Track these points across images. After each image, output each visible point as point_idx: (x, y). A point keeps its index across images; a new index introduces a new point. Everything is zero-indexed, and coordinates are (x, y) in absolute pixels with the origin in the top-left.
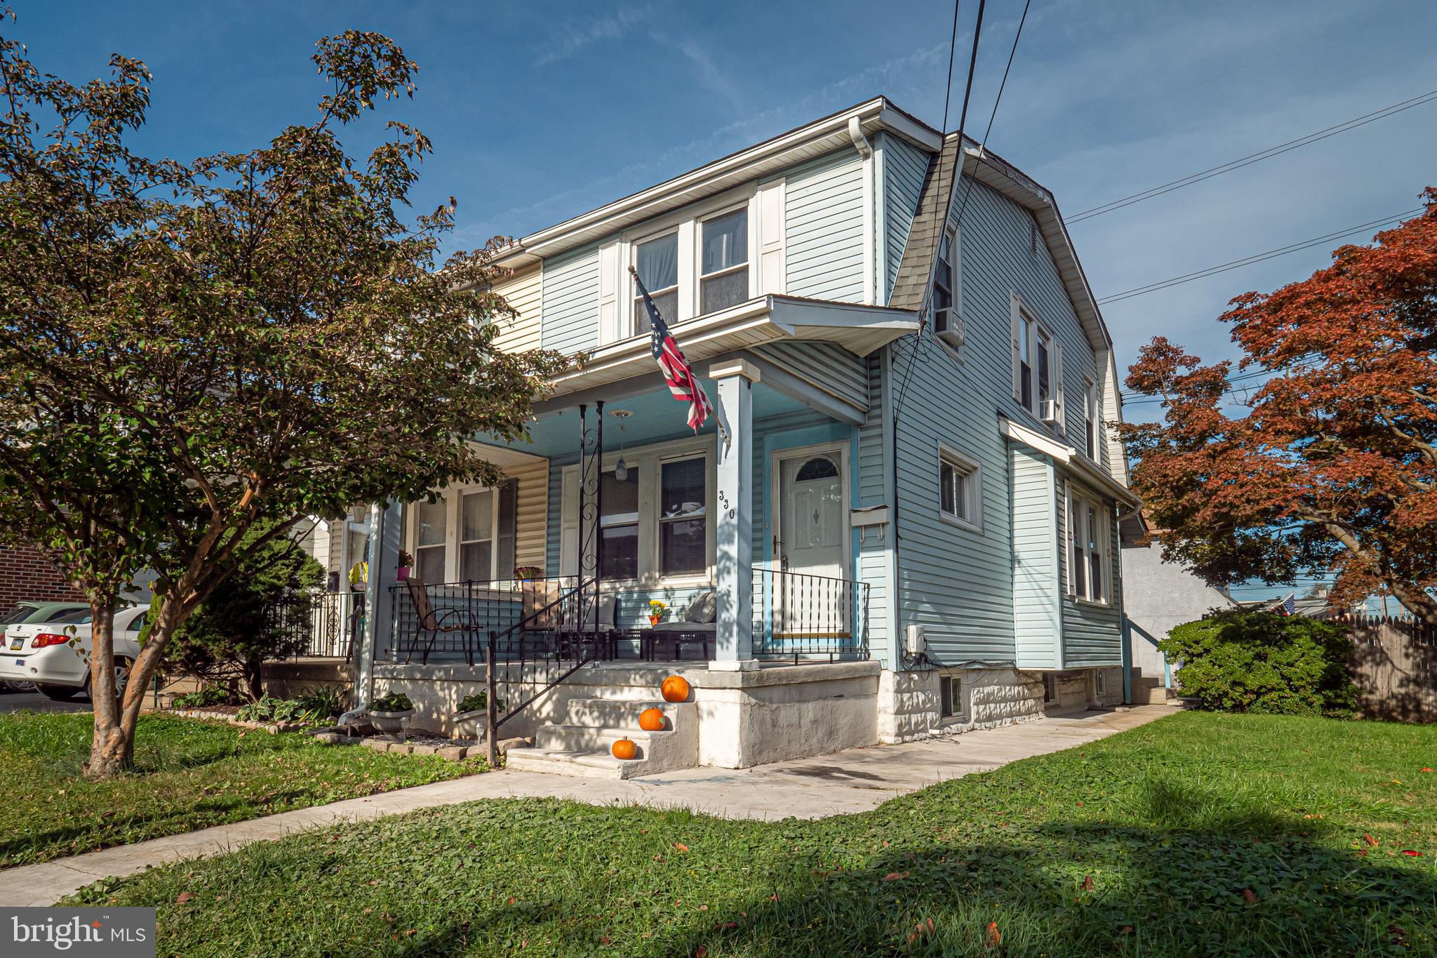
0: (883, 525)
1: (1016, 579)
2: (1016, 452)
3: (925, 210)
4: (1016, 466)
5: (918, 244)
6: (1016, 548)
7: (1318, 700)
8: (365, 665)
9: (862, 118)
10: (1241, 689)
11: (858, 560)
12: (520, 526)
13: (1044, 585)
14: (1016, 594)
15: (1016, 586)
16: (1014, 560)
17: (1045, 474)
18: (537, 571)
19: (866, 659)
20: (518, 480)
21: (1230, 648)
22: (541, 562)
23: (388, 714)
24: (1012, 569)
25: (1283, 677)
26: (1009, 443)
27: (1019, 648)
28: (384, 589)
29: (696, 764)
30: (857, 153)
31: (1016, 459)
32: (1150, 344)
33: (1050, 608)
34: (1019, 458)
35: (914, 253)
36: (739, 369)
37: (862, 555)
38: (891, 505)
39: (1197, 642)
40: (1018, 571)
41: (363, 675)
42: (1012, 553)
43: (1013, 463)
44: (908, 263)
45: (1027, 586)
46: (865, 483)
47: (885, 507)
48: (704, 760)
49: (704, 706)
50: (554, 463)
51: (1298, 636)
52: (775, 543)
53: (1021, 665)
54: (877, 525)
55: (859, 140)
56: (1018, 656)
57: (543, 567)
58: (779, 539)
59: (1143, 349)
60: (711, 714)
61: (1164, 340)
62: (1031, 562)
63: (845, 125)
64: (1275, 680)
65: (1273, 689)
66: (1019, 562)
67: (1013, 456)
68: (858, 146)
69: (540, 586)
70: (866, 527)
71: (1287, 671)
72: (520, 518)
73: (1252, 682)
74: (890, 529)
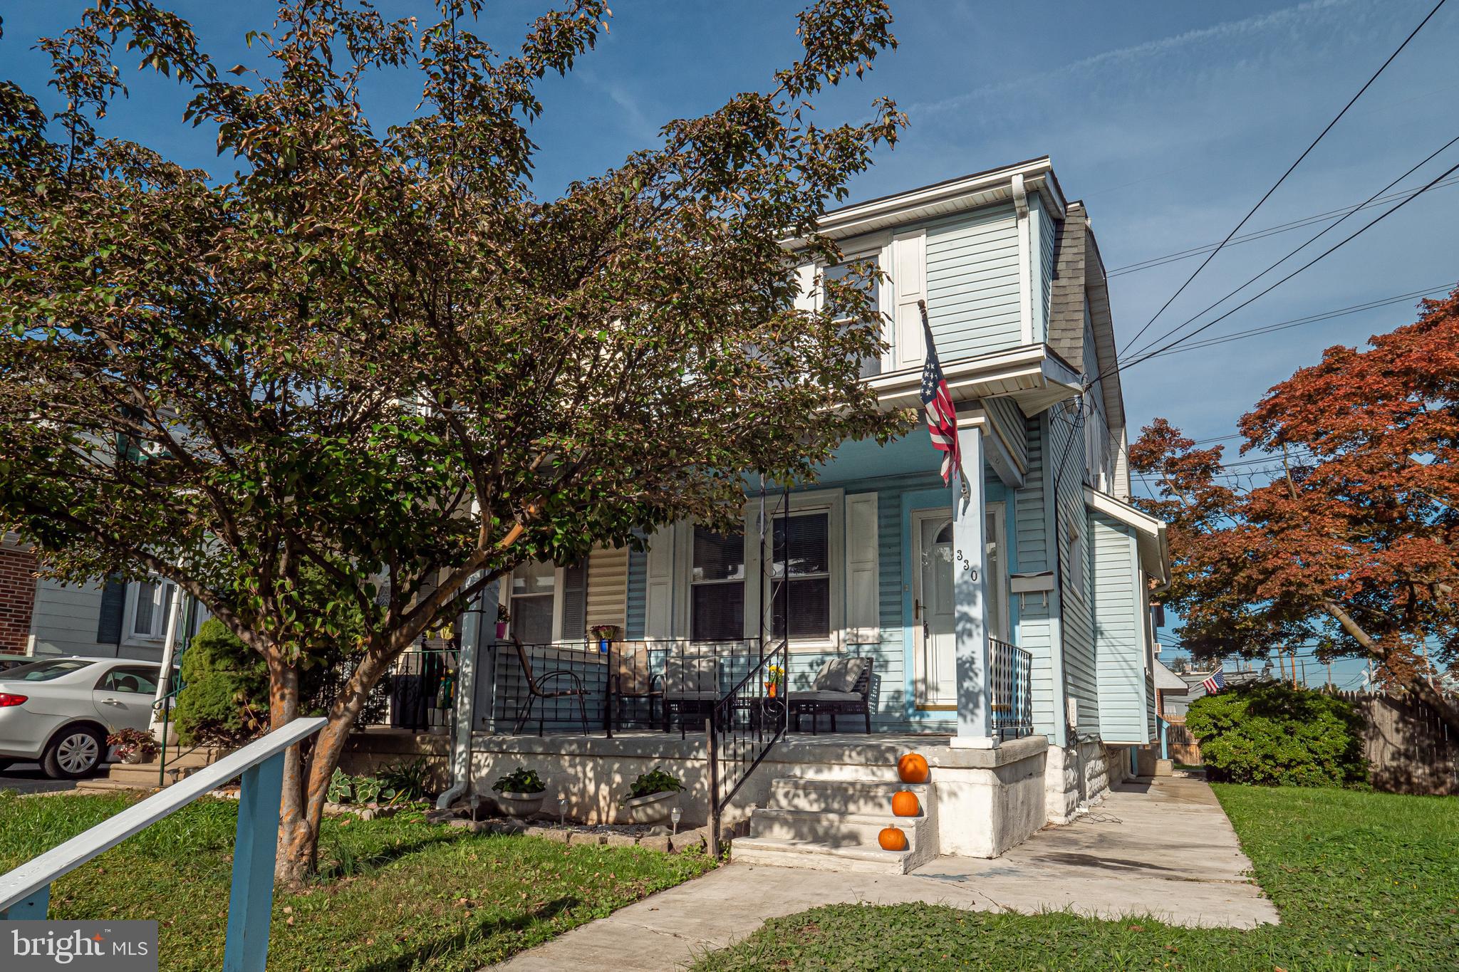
0: (1047, 592)
1: (1099, 650)
2: (1097, 523)
3: (1061, 274)
4: (1097, 537)
5: (1063, 308)
6: (1098, 618)
7: (1339, 773)
8: (463, 736)
9: (1027, 176)
10: (1271, 762)
11: (1017, 628)
12: (591, 580)
13: (1128, 657)
14: (1099, 666)
15: (1099, 658)
16: (1096, 631)
17: (1128, 546)
18: (619, 630)
19: (1030, 734)
21: (1260, 723)
22: (621, 621)
23: (525, 796)
24: (1095, 640)
25: (1310, 751)
26: (1091, 512)
27: (1102, 721)
28: (484, 649)
29: (939, 853)
30: (1014, 210)
31: (1097, 530)
33: (1135, 680)
34: (1099, 528)
35: (1061, 317)
36: (981, 420)
37: (1022, 623)
38: (1056, 572)
39: (1226, 716)
40: (1100, 642)
41: (460, 748)
42: (1094, 623)
43: (1093, 534)
44: (1056, 325)
45: (1111, 657)
46: (1022, 548)
47: (1050, 573)
48: (945, 848)
49: (943, 787)
51: (1322, 711)
52: (917, 607)
53: (1107, 739)
54: (1041, 592)
55: (1020, 198)
56: (1102, 729)
57: (623, 626)
58: (921, 604)
60: (953, 794)
62: (1114, 634)
63: (1008, 181)
64: (1303, 754)
65: (1302, 762)
66: (1102, 633)
67: (1093, 527)
68: (1017, 203)
70: (1027, 593)
71: (1314, 745)
72: (591, 571)
73: (1283, 757)
74: (1054, 597)
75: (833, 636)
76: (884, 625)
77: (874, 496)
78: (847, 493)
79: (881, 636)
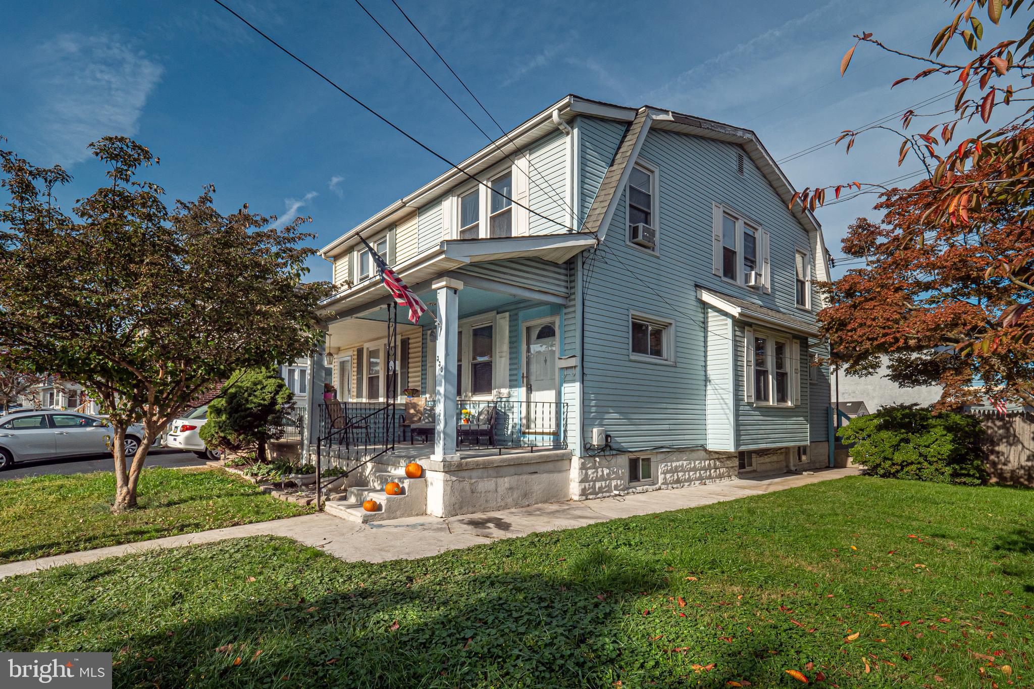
0: (575, 367)
1: (708, 392)
2: (709, 310)
3: (616, 162)
4: (710, 319)
6: (709, 372)
7: (948, 470)
8: (305, 447)
9: (560, 110)
10: (890, 462)
11: (563, 388)
12: (410, 365)
13: (724, 396)
14: (708, 402)
15: (708, 397)
16: (707, 380)
17: (726, 324)
18: (417, 391)
19: (566, 449)
20: (409, 339)
21: (884, 434)
22: (419, 386)
23: (300, 476)
24: (706, 386)
25: (921, 455)
26: (705, 306)
27: (709, 436)
28: (316, 406)
29: (424, 513)
30: (563, 133)
31: (710, 315)
32: (854, 223)
33: (727, 411)
34: (711, 313)
35: (603, 193)
36: (444, 283)
37: (565, 385)
38: (580, 354)
39: (862, 430)
40: (709, 387)
41: (304, 452)
42: (706, 376)
43: (707, 318)
44: (599, 199)
45: (714, 397)
46: (568, 341)
47: (574, 356)
48: (429, 512)
49: (429, 480)
50: (425, 328)
51: (935, 426)
52: (523, 377)
53: (710, 447)
54: (572, 367)
55: (560, 124)
56: (708, 442)
57: (419, 388)
58: (525, 375)
59: (851, 227)
60: (432, 484)
61: (865, 220)
62: (717, 382)
63: (550, 116)
64: (914, 457)
65: (912, 463)
66: (710, 381)
67: (707, 313)
68: (561, 127)
69: (415, 400)
70: (567, 368)
71: (923, 450)
72: (410, 360)
73: (898, 457)
74: (578, 369)
75: (494, 392)
76: (511, 387)
77: (507, 314)
78: (498, 313)
79: (509, 393)
